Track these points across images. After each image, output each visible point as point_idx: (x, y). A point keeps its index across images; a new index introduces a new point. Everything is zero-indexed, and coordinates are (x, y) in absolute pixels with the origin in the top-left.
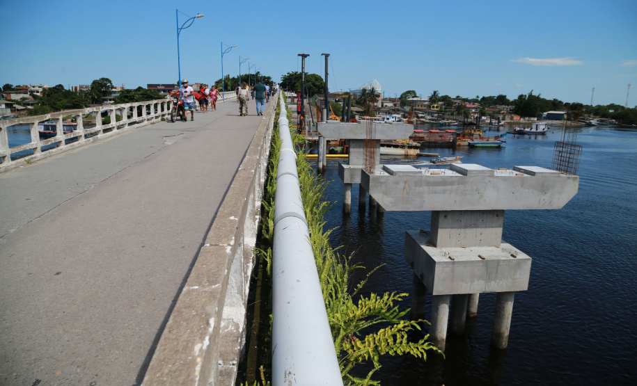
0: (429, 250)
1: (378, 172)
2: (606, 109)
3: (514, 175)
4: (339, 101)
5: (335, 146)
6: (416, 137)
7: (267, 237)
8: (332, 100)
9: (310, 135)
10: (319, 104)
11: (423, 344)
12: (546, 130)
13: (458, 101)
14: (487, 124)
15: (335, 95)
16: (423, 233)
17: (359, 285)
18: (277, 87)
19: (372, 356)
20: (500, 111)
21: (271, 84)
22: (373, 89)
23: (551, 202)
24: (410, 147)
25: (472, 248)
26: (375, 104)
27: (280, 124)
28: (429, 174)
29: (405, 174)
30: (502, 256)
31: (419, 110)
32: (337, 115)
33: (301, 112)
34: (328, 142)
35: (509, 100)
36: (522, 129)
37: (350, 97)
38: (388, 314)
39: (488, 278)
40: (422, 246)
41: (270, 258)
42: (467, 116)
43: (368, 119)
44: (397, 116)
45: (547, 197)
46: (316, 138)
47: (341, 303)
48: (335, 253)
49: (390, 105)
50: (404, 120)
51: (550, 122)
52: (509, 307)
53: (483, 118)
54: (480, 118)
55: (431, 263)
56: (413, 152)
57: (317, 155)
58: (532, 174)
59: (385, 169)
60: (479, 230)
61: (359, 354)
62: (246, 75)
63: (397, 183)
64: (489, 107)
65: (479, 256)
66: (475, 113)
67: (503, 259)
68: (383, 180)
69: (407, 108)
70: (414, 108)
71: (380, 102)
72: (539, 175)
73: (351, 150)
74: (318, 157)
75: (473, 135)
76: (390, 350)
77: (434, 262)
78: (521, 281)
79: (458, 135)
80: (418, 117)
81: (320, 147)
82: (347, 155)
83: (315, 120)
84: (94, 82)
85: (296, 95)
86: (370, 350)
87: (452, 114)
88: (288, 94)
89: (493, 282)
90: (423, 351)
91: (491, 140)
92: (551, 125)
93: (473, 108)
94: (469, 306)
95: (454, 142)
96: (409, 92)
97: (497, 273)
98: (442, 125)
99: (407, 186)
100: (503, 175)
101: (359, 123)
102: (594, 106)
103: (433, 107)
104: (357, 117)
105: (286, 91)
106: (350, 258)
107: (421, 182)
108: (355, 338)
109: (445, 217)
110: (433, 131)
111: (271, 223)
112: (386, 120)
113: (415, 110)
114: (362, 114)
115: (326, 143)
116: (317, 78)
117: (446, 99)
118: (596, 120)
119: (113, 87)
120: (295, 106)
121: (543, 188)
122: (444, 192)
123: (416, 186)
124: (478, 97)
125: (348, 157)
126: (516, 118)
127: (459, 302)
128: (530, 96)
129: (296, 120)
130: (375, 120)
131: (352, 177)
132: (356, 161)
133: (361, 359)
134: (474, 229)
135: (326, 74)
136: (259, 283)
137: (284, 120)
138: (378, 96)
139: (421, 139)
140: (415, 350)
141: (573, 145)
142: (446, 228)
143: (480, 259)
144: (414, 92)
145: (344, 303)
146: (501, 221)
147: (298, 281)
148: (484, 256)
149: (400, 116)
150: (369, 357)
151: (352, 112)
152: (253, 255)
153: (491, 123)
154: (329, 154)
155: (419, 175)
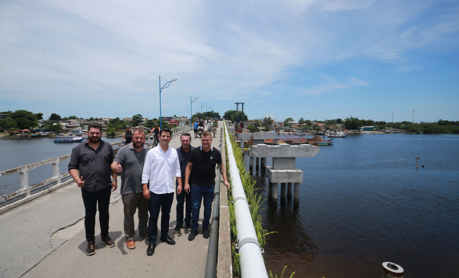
2: (399, 124)
3: (297, 146)
4: (252, 124)
13: (315, 123)
15: (251, 121)
18: (222, 117)
20: (337, 127)
21: (219, 116)
22: (270, 118)
23: (310, 155)
26: (271, 125)
28: (270, 146)
31: (294, 128)
35: (342, 121)
37: (258, 122)
42: (318, 130)
44: (282, 131)
45: (309, 153)
49: (279, 125)
51: (365, 132)
53: (328, 131)
54: (326, 131)
63: (260, 149)
64: (331, 125)
65: (286, 171)
66: (323, 128)
68: (255, 148)
69: (287, 127)
70: (291, 127)
71: (273, 124)
77: (272, 172)
78: (300, 180)
80: (293, 131)
84: (134, 116)
87: (311, 129)
88: (227, 121)
93: (323, 126)
96: (289, 119)
99: (263, 150)
103: (301, 126)
114: (264, 130)
119: (143, 119)
121: (307, 150)
122: (275, 152)
123: (266, 150)
126: (346, 131)
134: (286, 164)
138: (272, 121)
144: (291, 119)
148: (288, 171)
151: (259, 129)
155: (266, 146)
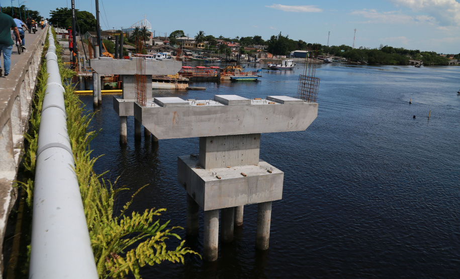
0: (198, 172)
1: (149, 104)
2: (339, 49)
3: (267, 104)
4: (111, 39)
5: (110, 81)
6: (185, 73)
7: (29, 169)
8: (105, 38)
9: (84, 71)
10: (92, 41)
11: (180, 250)
12: (293, 66)
13: (221, 41)
14: (245, 61)
15: (107, 33)
16: (193, 157)
17: (125, 207)
18: (46, 22)
19: (132, 270)
20: (256, 49)
21: (39, 19)
22: (144, 28)
23: (297, 126)
24: (180, 82)
25: (235, 168)
26: (147, 42)
27: (48, 59)
28: (195, 105)
29: (174, 105)
30: (260, 173)
31: (187, 48)
32: (111, 53)
33: (73, 48)
34: (102, 78)
35: (263, 41)
36: (275, 65)
37: (121, 35)
38: (150, 229)
39: (250, 192)
40: (192, 169)
41: (30, 189)
42: (229, 53)
43: (140, 56)
44: (167, 53)
45: (294, 121)
46: (90, 74)
47: (105, 225)
48: (100, 179)
49: (161, 43)
50: (174, 57)
51: (296, 59)
52: (268, 215)
53: (242, 55)
54: (240, 56)
55: (201, 183)
56: (183, 86)
57: (92, 91)
58: (282, 102)
59: (156, 102)
60: (240, 152)
61: (120, 270)
62: (9, 8)
63: (167, 114)
64: (247, 46)
65: (242, 174)
66: (235, 51)
67: (261, 174)
68: (154, 112)
69: (176, 47)
70: (183, 46)
71: (151, 40)
72: (288, 103)
73: (125, 85)
74: (93, 93)
75: (234, 71)
76: (150, 261)
77: (204, 182)
78: (277, 193)
79: (222, 71)
80: (186, 55)
81: (95, 82)
82: (121, 91)
83: (88, 57)
85: (67, 32)
86: (130, 264)
87: (216, 52)
88: (58, 30)
89: (254, 195)
90: (181, 256)
91: (250, 75)
92: (297, 62)
93: (234, 47)
94: (236, 217)
95: (218, 77)
96: (177, 32)
97: (257, 187)
98: (207, 62)
99: (176, 116)
100: (258, 104)
101: (131, 59)
102: (330, 46)
103: (200, 46)
104: (130, 54)
105: (56, 27)
106: (115, 182)
107: (189, 112)
108: (116, 256)
109: (211, 142)
110: (200, 67)
111: (33, 155)
112: (157, 57)
113: (184, 48)
114: (134, 51)
115: (100, 79)
116: (88, 15)
117: (210, 39)
118: (331, 58)
120: (67, 43)
121: (291, 113)
122: (209, 120)
123: (184, 116)
124: (238, 37)
125: (123, 92)
126: (270, 56)
127: (227, 214)
128: (280, 37)
129: (69, 57)
130: (147, 57)
131: (127, 110)
132: (129, 95)
133: (121, 274)
134: (237, 151)
135: (97, 12)
136: (20, 216)
137: (52, 55)
138: (149, 35)
139: (190, 74)
140: (174, 257)
141: (313, 78)
142: (213, 152)
143: (242, 176)
144: (182, 32)
145: (108, 224)
146: (258, 143)
147: (58, 208)
148: (245, 173)
149: (170, 54)
150: (130, 271)
151: (124, 49)
152: (11, 189)
153: (249, 60)
154: (104, 89)
155: (186, 105)
